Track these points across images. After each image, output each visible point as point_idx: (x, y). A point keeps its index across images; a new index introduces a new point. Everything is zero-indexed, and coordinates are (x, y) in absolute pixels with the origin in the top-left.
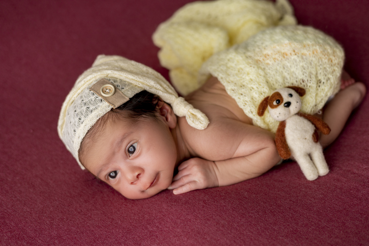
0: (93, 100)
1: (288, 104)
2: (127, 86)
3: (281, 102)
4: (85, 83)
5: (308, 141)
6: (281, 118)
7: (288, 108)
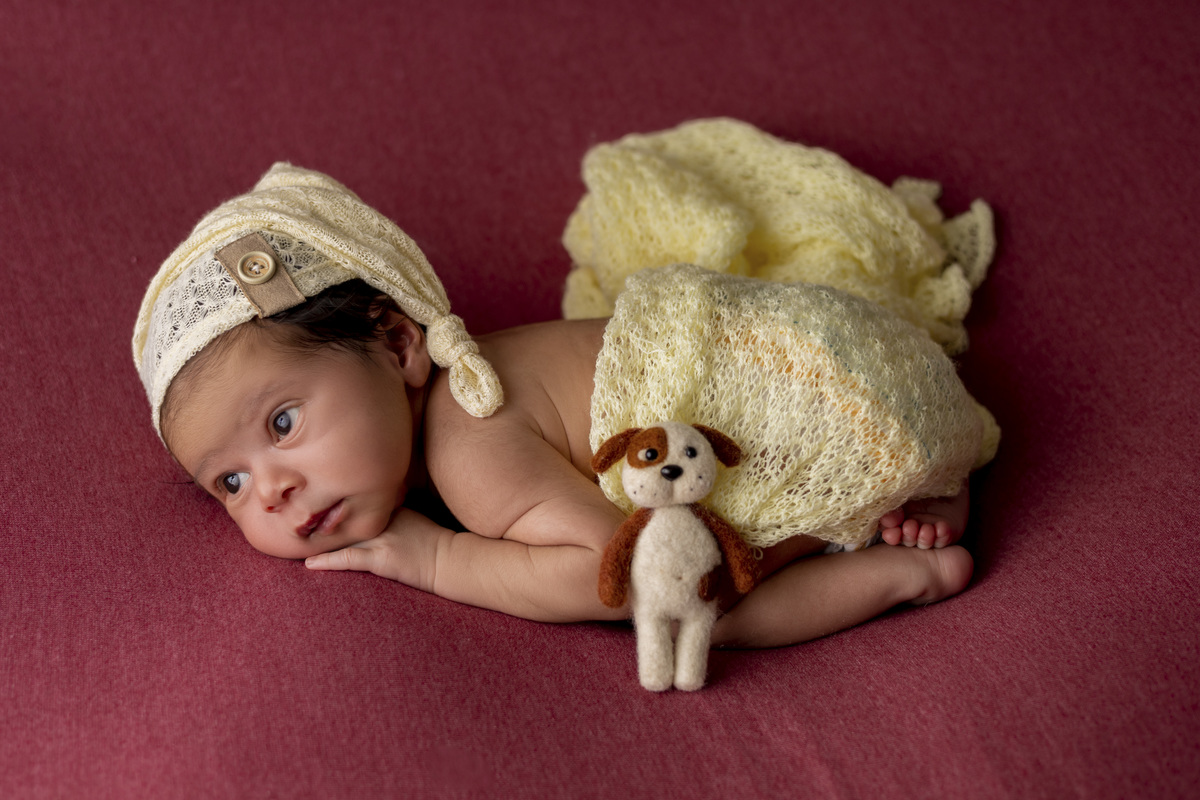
0: (217, 285)
1: (674, 473)
2: (311, 262)
3: (658, 458)
4: (213, 236)
5: (684, 588)
6: (640, 500)
7: (669, 482)
